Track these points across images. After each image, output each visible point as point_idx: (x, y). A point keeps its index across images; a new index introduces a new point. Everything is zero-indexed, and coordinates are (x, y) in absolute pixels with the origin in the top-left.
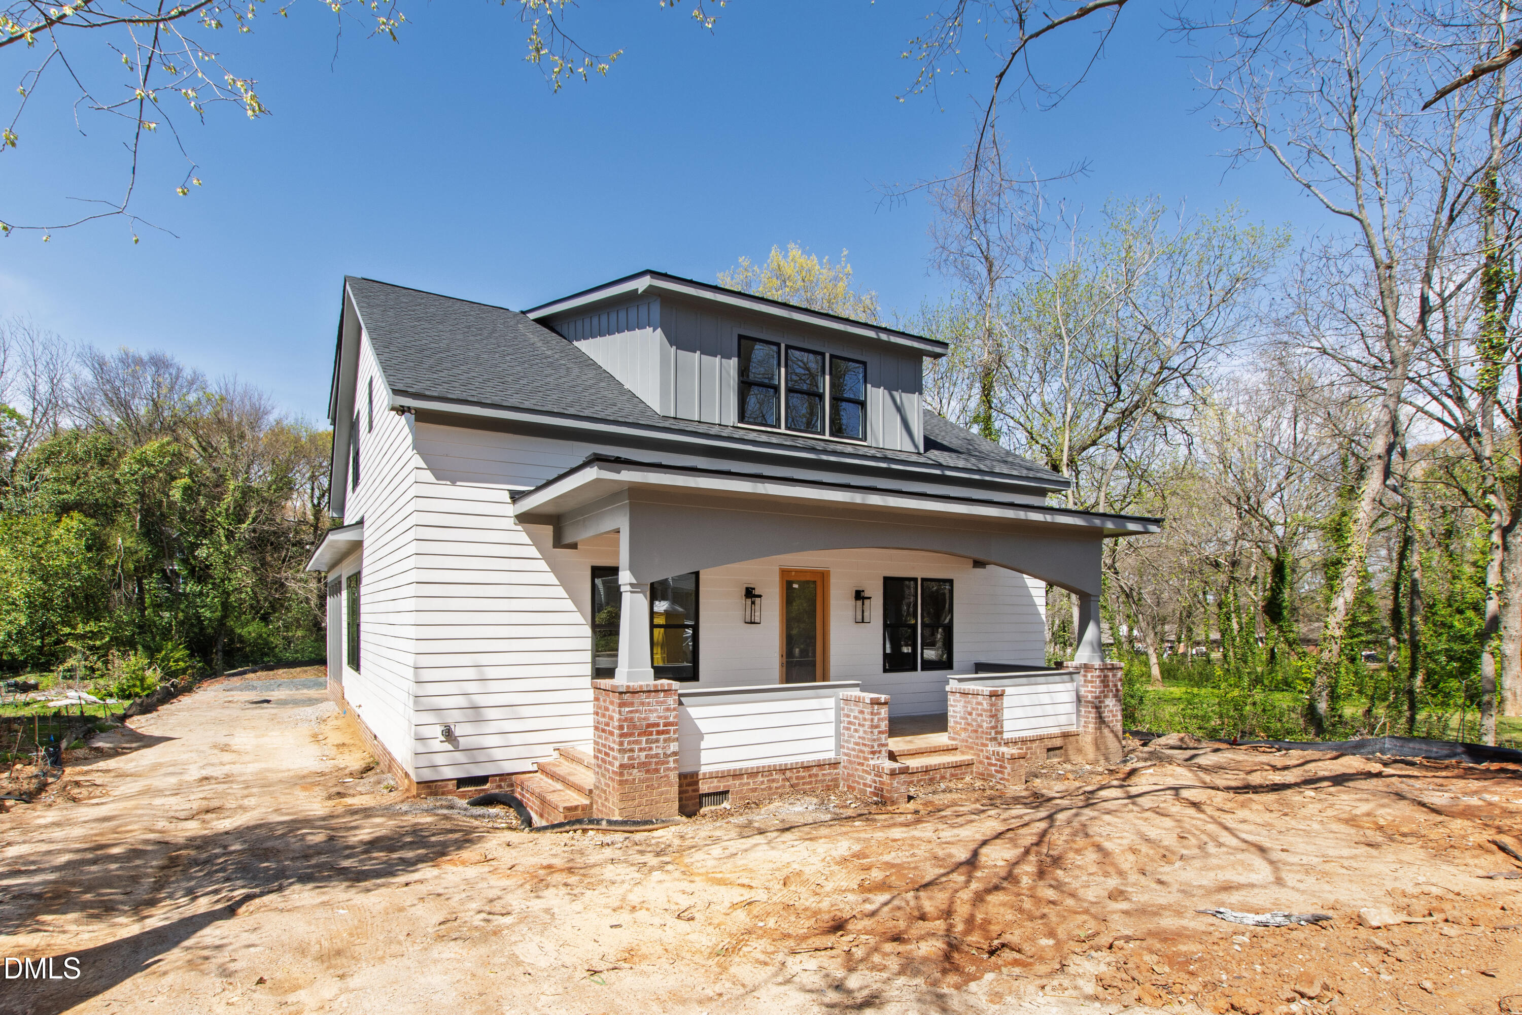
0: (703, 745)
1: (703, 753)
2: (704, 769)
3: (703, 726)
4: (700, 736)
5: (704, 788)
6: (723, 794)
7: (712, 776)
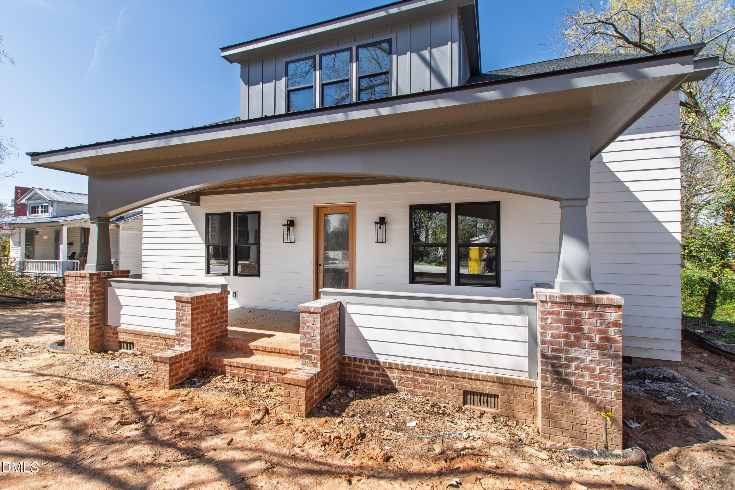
0: (122, 312)
1: (122, 317)
2: (123, 327)
3: (123, 301)
4: (121, 307)
5: (122, 337)
6: (130, 345)
7: (126, 332)
